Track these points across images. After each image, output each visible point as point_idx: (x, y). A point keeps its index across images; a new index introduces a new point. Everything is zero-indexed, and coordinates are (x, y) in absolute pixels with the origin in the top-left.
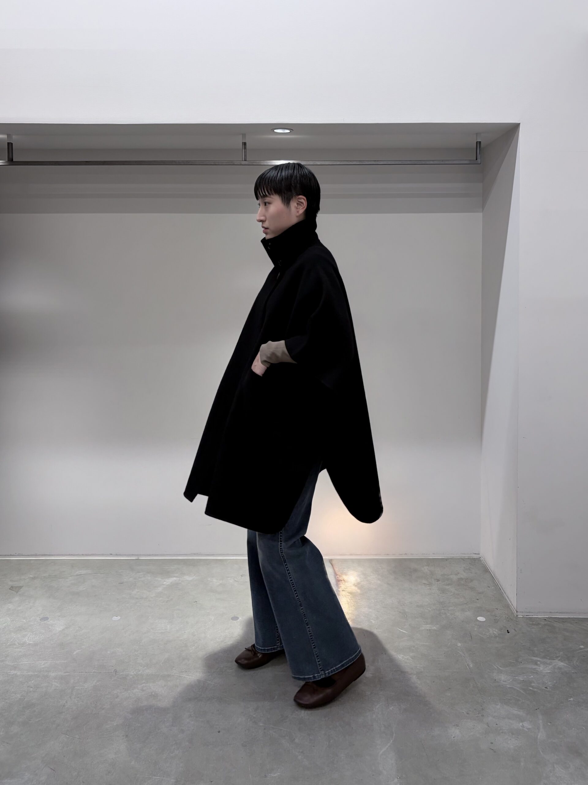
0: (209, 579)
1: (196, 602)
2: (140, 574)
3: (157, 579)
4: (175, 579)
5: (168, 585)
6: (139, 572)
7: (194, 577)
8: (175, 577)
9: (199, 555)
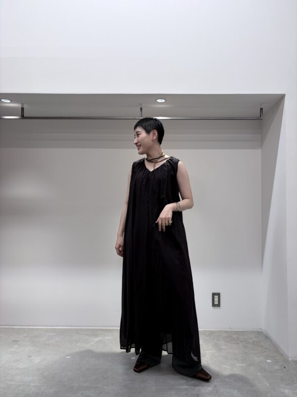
3: (91, 338)
4: (100, 338)
5: (96, 341)
6: (81, 335)
7: (110, 337)
9: (113, 327)
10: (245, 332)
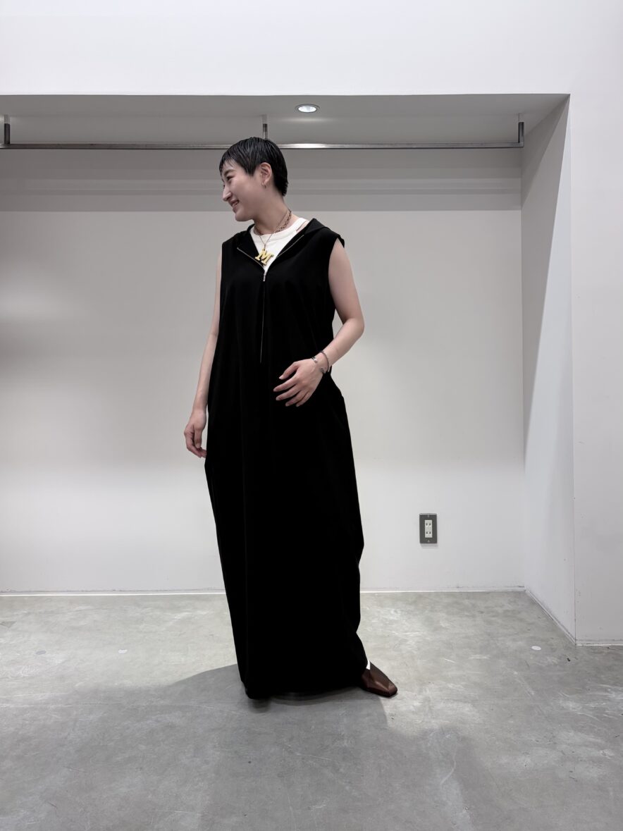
2: (147, 609)
3: (166, 614)
4: (187, 613)
5: (179, 619)
9: (213, 590)
10: (488, 593)
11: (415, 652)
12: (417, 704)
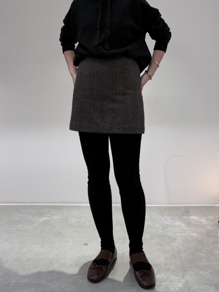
0: (69, 218)
1: (60, 233)
2: (24, 214)
3: (35, 218)
4: (47, 218)
5: (42, 222)
6: (23, 214)
7: (59, 217)
8: (47, 216)
9: (64, 203)
11: (181, 248)
12: (180, 285)
